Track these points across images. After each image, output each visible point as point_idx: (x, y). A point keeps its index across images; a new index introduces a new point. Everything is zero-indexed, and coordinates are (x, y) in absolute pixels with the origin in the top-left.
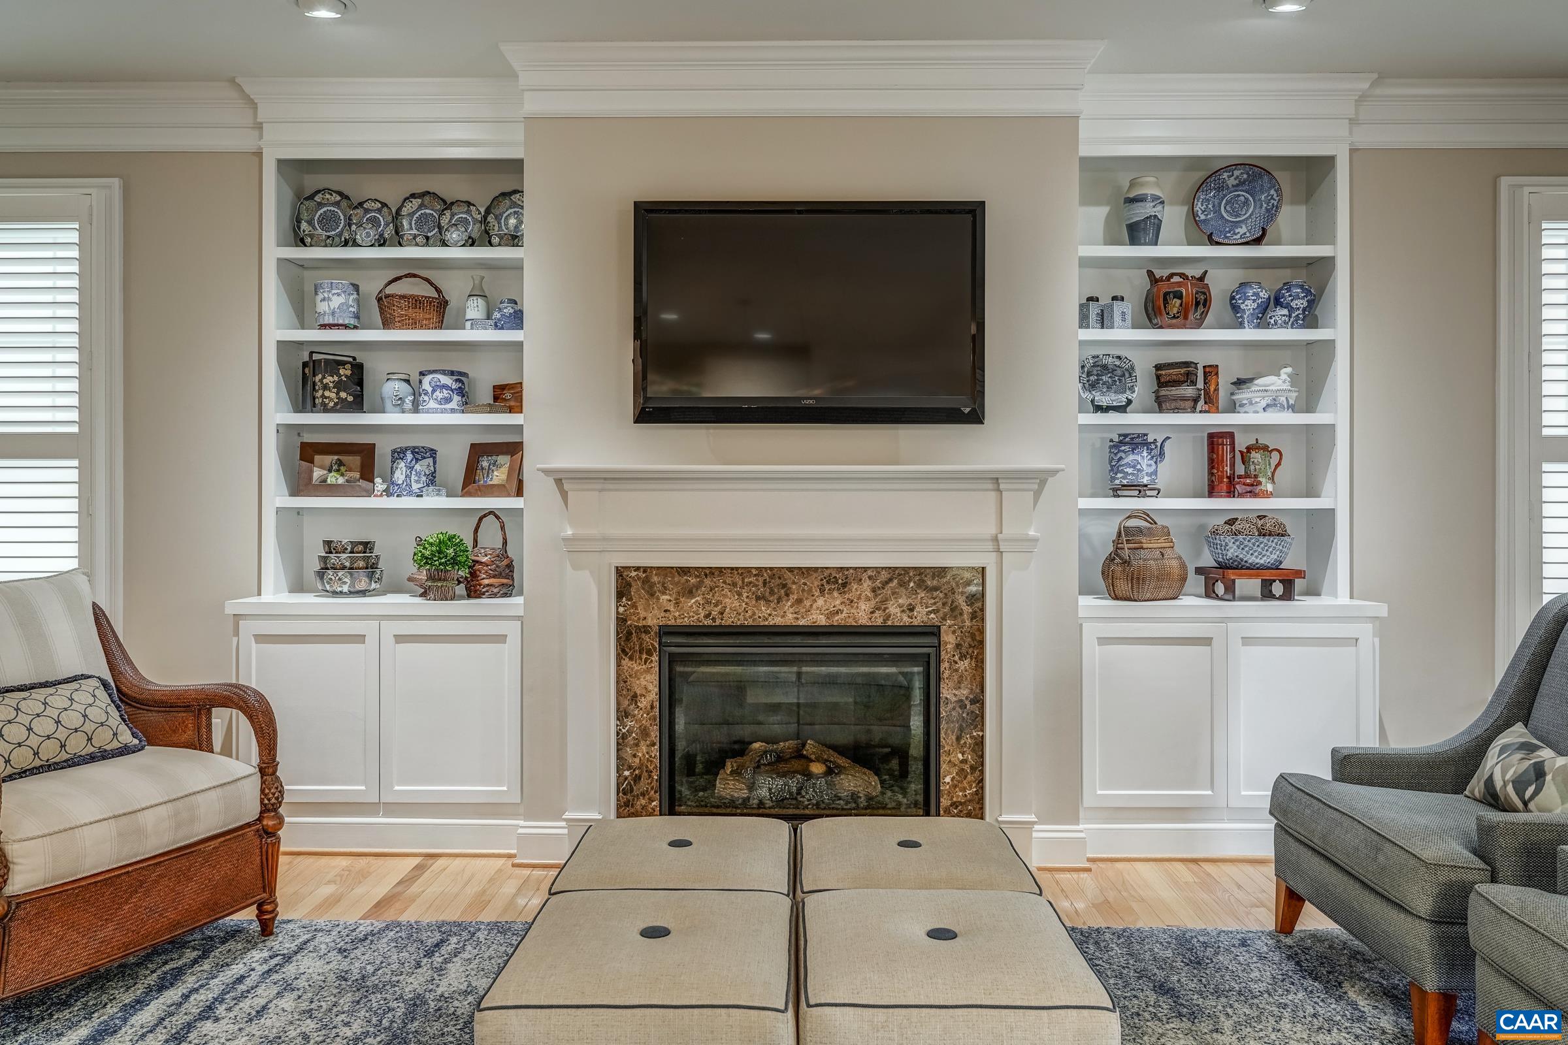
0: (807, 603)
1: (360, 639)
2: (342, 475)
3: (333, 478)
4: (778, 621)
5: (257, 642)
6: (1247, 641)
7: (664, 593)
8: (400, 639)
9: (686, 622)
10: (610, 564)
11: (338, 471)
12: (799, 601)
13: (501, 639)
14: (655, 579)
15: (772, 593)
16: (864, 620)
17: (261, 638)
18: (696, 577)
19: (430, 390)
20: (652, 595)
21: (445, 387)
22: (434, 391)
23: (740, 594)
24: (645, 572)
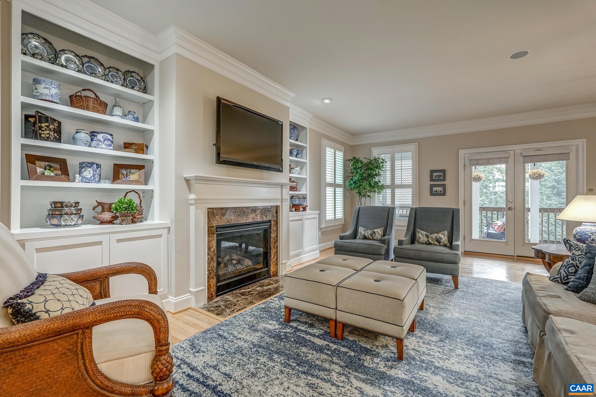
0: (248, 216)
1: (100, 243)
2: (52, 172)
3: (47, 173)
4: (243, 222)
5: (36, 252)
6: (306, 219)
7: (217, 216)
8: (119, 241)
9: (223, 224)
10: (206, 207)
11: (50, 170)
12: (247, 216)
13: (160, 236)
14: (215, 212)
15: (241, 214)
16: (259, 220)
17: (39, 250)
18: (225, 210)
19: (102, 140)
20: (214, 216)
21: (109, 140)
22: (104, 141)
23: (235, 215)
24: (212, 209)
